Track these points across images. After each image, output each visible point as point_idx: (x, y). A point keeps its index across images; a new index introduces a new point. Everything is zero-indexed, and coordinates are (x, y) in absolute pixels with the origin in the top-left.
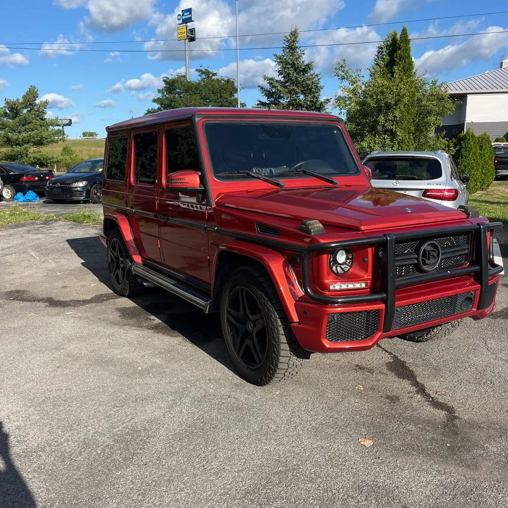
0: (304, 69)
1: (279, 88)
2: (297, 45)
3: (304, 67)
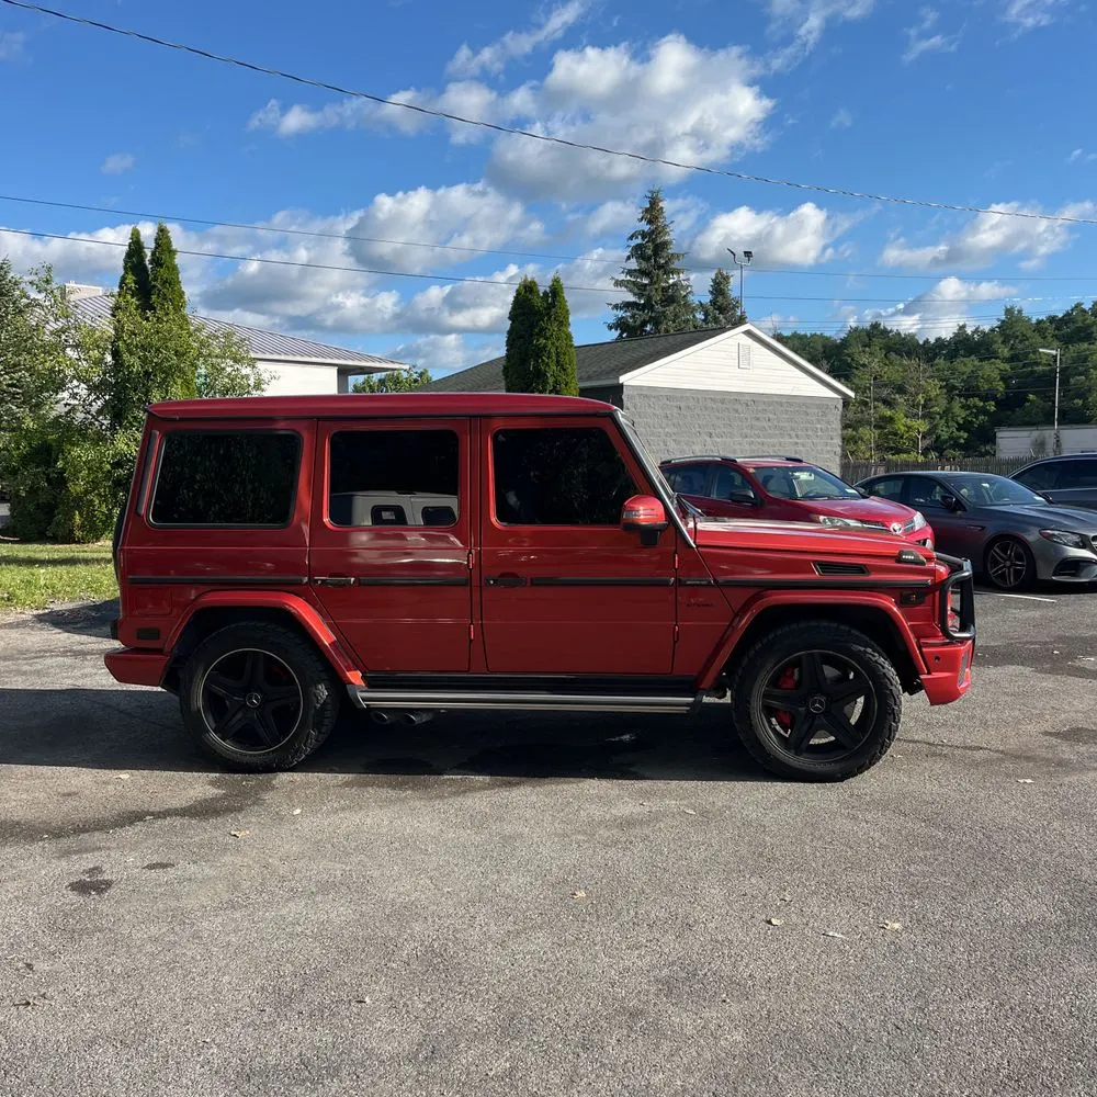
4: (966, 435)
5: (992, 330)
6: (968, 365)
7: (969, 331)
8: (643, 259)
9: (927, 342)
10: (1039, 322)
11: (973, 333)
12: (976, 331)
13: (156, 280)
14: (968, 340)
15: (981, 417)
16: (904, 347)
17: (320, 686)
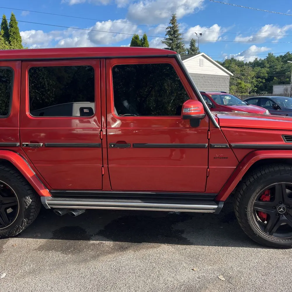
4: (257, 89)
5: (265, 59)
6: (258, 69)
7: (258, 60)
8: (170, 35)
9: (246, 63)
10: (277, 57)
11: (259, 60)
12: (260, 60)
13: (11, 32)
14: (258, 62)
15: (261, 84)
16: (241, 64)
17: (27, 198)
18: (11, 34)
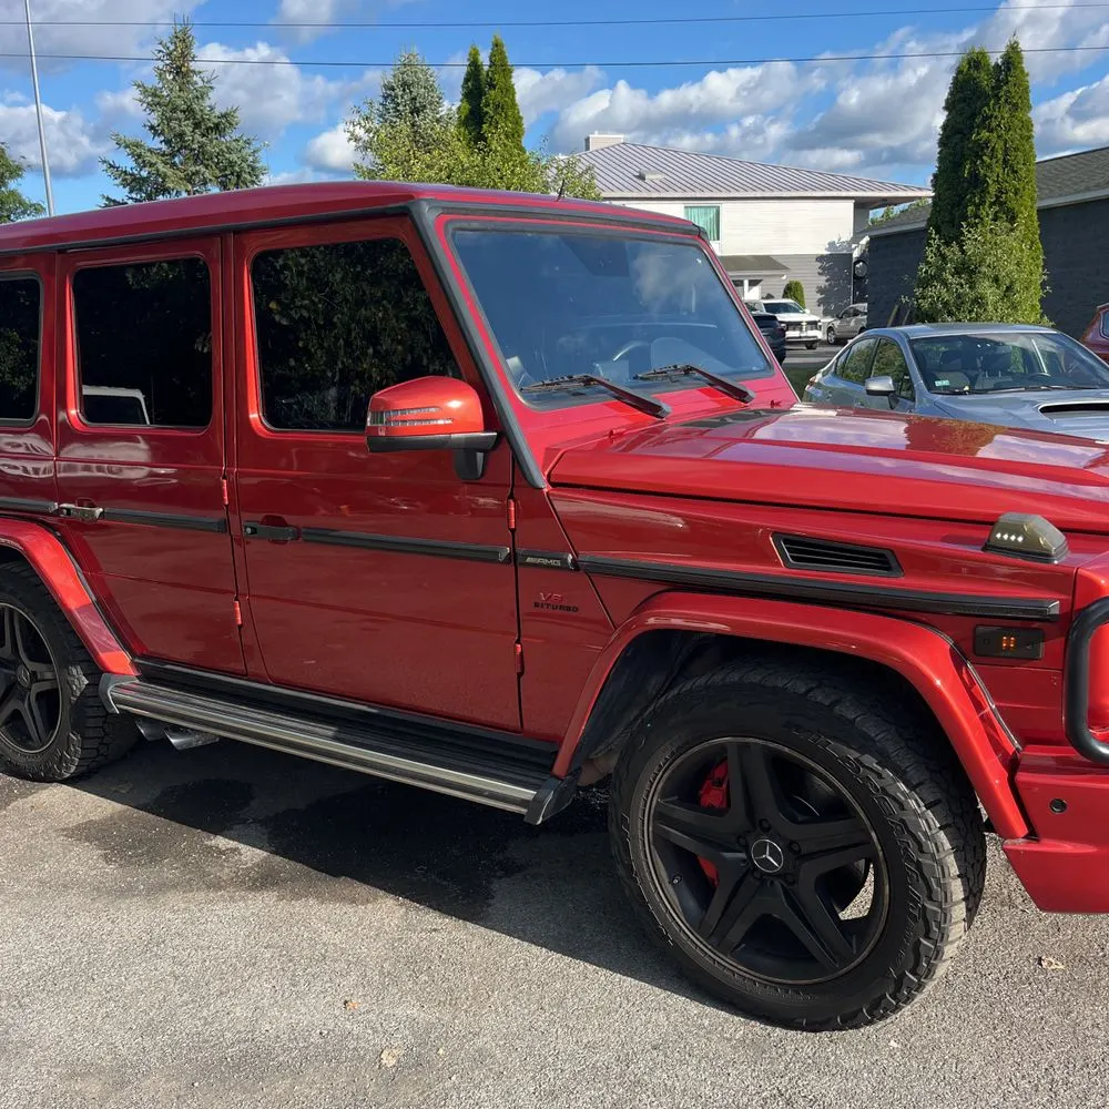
0: (217, 126)
1: (161, 166)
2: (193, 66)
3: (216, 121)
17: (74, 671)
18: (487, 113)
